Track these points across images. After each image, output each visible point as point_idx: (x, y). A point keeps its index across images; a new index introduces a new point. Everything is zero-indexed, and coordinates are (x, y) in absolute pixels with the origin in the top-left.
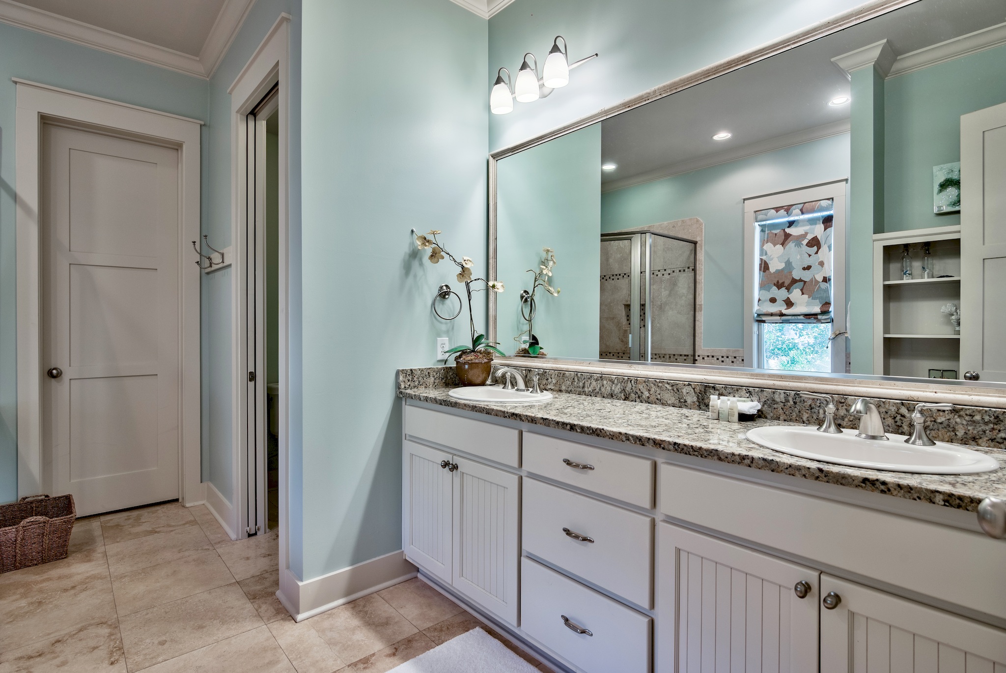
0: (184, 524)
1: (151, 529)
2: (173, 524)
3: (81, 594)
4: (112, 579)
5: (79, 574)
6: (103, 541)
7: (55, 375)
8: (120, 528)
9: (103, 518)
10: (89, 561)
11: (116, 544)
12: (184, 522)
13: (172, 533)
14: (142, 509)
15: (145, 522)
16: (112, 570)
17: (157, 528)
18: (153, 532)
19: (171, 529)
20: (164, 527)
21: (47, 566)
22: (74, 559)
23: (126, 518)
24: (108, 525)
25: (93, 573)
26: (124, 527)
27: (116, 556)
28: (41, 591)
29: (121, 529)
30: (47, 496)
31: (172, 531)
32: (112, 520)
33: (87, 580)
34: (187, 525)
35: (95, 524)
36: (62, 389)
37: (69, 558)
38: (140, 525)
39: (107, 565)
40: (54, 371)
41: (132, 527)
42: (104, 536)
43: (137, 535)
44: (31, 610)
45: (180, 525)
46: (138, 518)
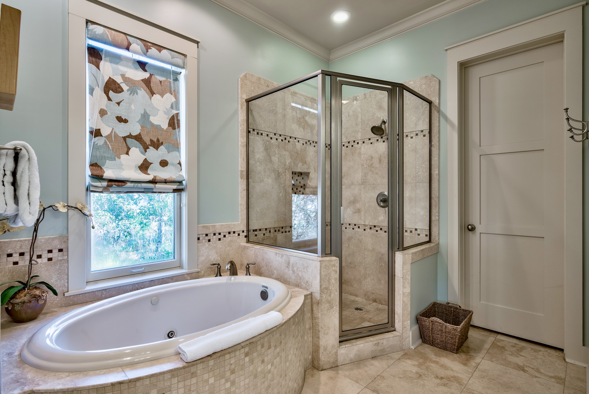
0: (551, 377)
1: (522, 365)
2: (542, 371)
3: (441, 386)
4: (464, 390)
5: (452, 370)
6: (484, 354)
7: (470, 229)
8: (503, 350)
9: (500, 337)
10: (465, 364)
11: (490, 362)
12: (552, 375)
13: (535, 379)
14: (530, 343)
15: (523, 356)
16: (470, 382)
17: (526, 366)
18: (522, 369)
19: (537, 374)
20: (533, 368)
21: (445, 352)
22: (459, 357)
23: (513, 345)
24: (498, 344)
25: (459, 375)
26: (506, 352)
27: (482, 372)
28: (427, 368)
29: (503, 352)
30: (460, 307)
31: (536, 377)
32: (503, 341)
33: (452, 379)
34: (553, 380)
35: (492, 338)
36: (474, 238)
37: (458, 355)
38: (518, 357)
39: (471, 376)
40: (470, 227)
41: (511, 355)
42: (489, 351)
43: (508, 364)
44: (413, 377)
45: (547, 376)
46: (522, 349)
